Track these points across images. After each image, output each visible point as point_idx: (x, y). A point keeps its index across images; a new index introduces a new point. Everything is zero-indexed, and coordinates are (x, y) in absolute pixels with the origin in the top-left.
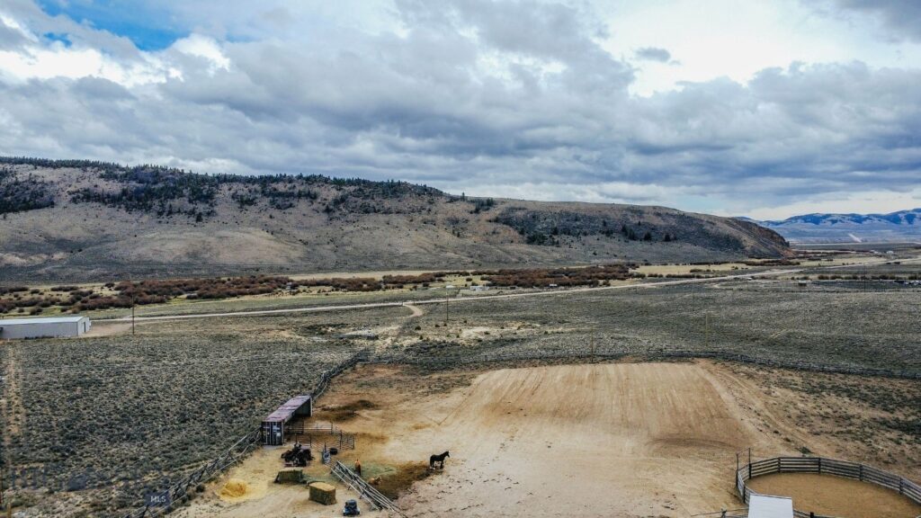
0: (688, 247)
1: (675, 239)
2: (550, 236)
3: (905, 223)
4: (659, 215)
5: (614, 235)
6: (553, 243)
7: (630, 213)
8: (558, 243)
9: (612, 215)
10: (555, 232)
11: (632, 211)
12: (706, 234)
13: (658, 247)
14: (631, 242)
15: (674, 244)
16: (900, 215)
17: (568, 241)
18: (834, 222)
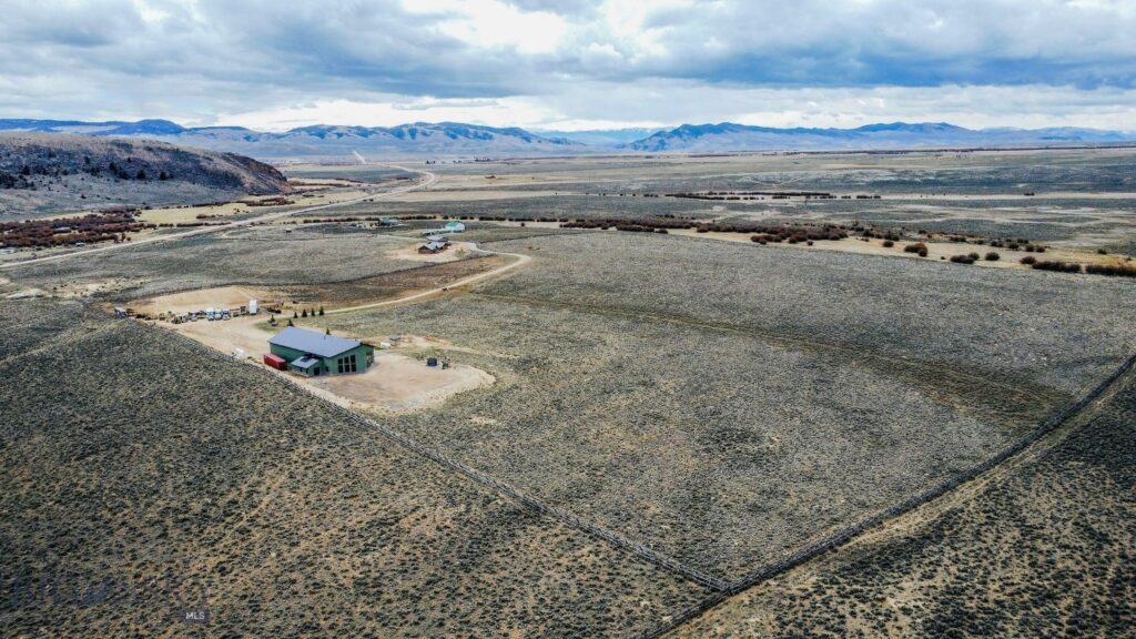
0: (186, 186)
1: (172, 177)
2: (21, 177)
3: (408, 137)
4: (150, 149)
5: (101, 173)
6: (26, 186)
7: (115, 148)
8: (32, 185)
9: (95, 150)
10: (26, 171)
11: (119, 145)
12: (203, 171)
13: (154, 187)
14: (123, 181)
15: (172, 183)
16: (405, 129)
17: (45, 182)
18: (340, 135)
